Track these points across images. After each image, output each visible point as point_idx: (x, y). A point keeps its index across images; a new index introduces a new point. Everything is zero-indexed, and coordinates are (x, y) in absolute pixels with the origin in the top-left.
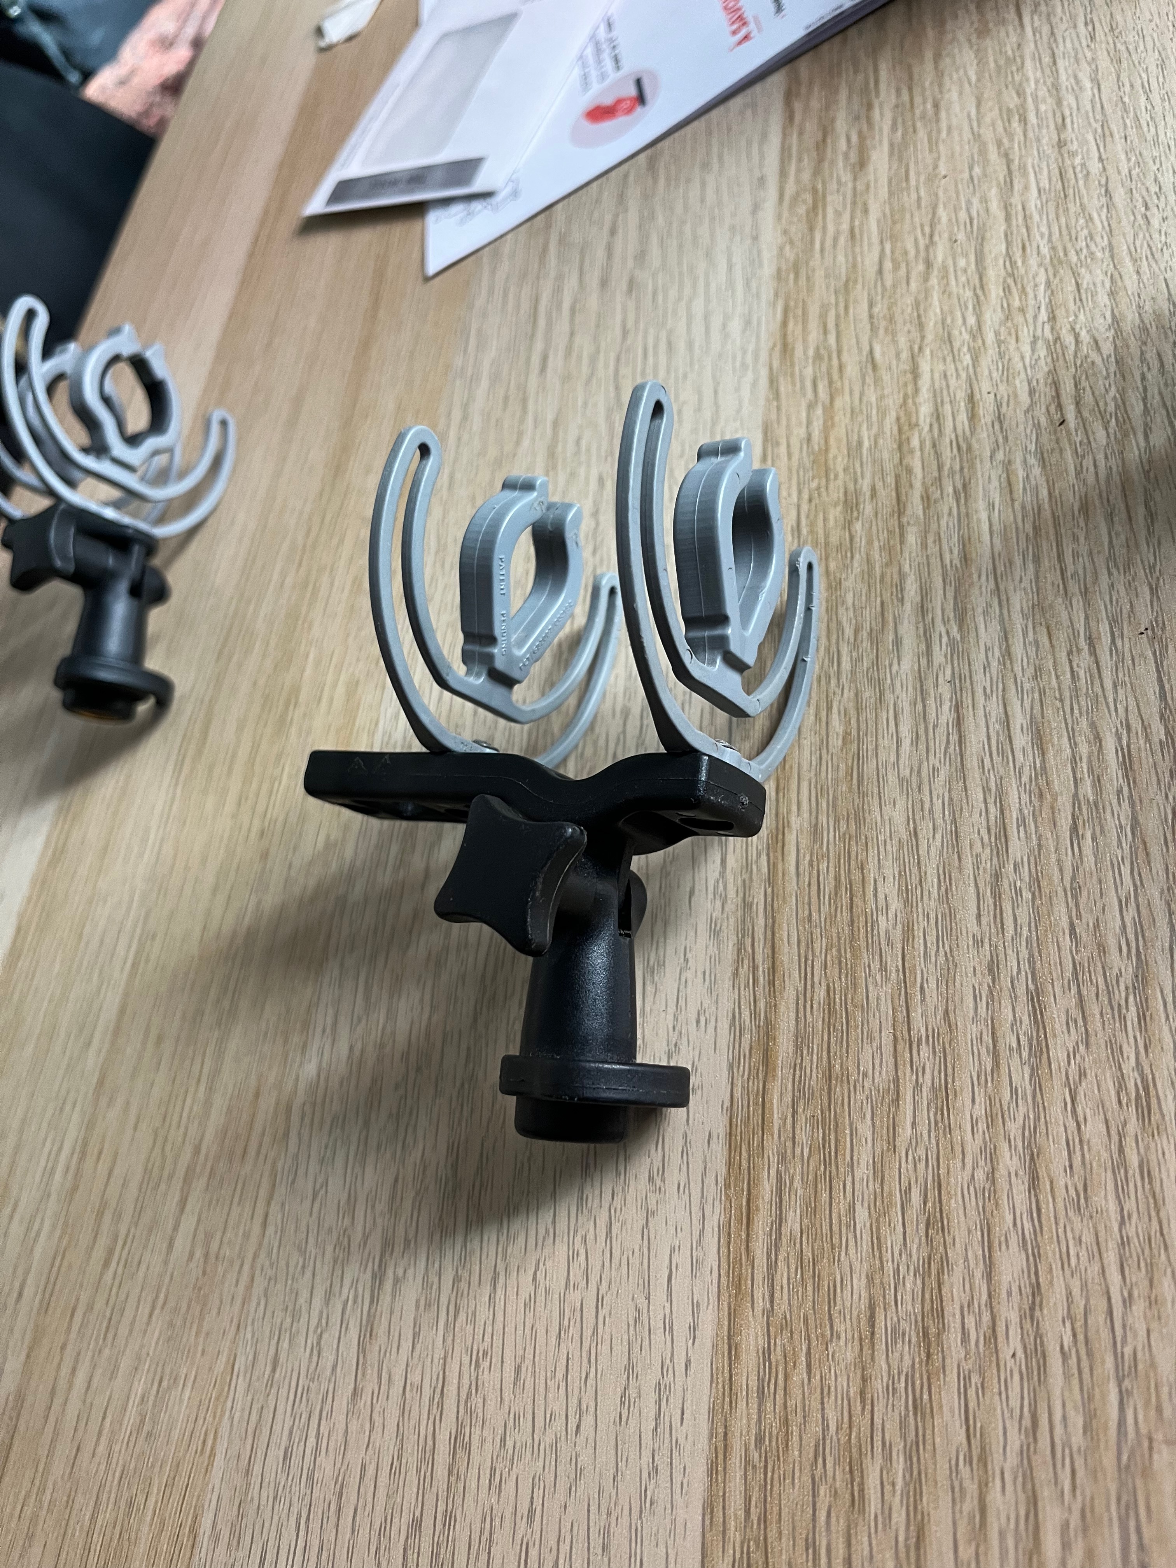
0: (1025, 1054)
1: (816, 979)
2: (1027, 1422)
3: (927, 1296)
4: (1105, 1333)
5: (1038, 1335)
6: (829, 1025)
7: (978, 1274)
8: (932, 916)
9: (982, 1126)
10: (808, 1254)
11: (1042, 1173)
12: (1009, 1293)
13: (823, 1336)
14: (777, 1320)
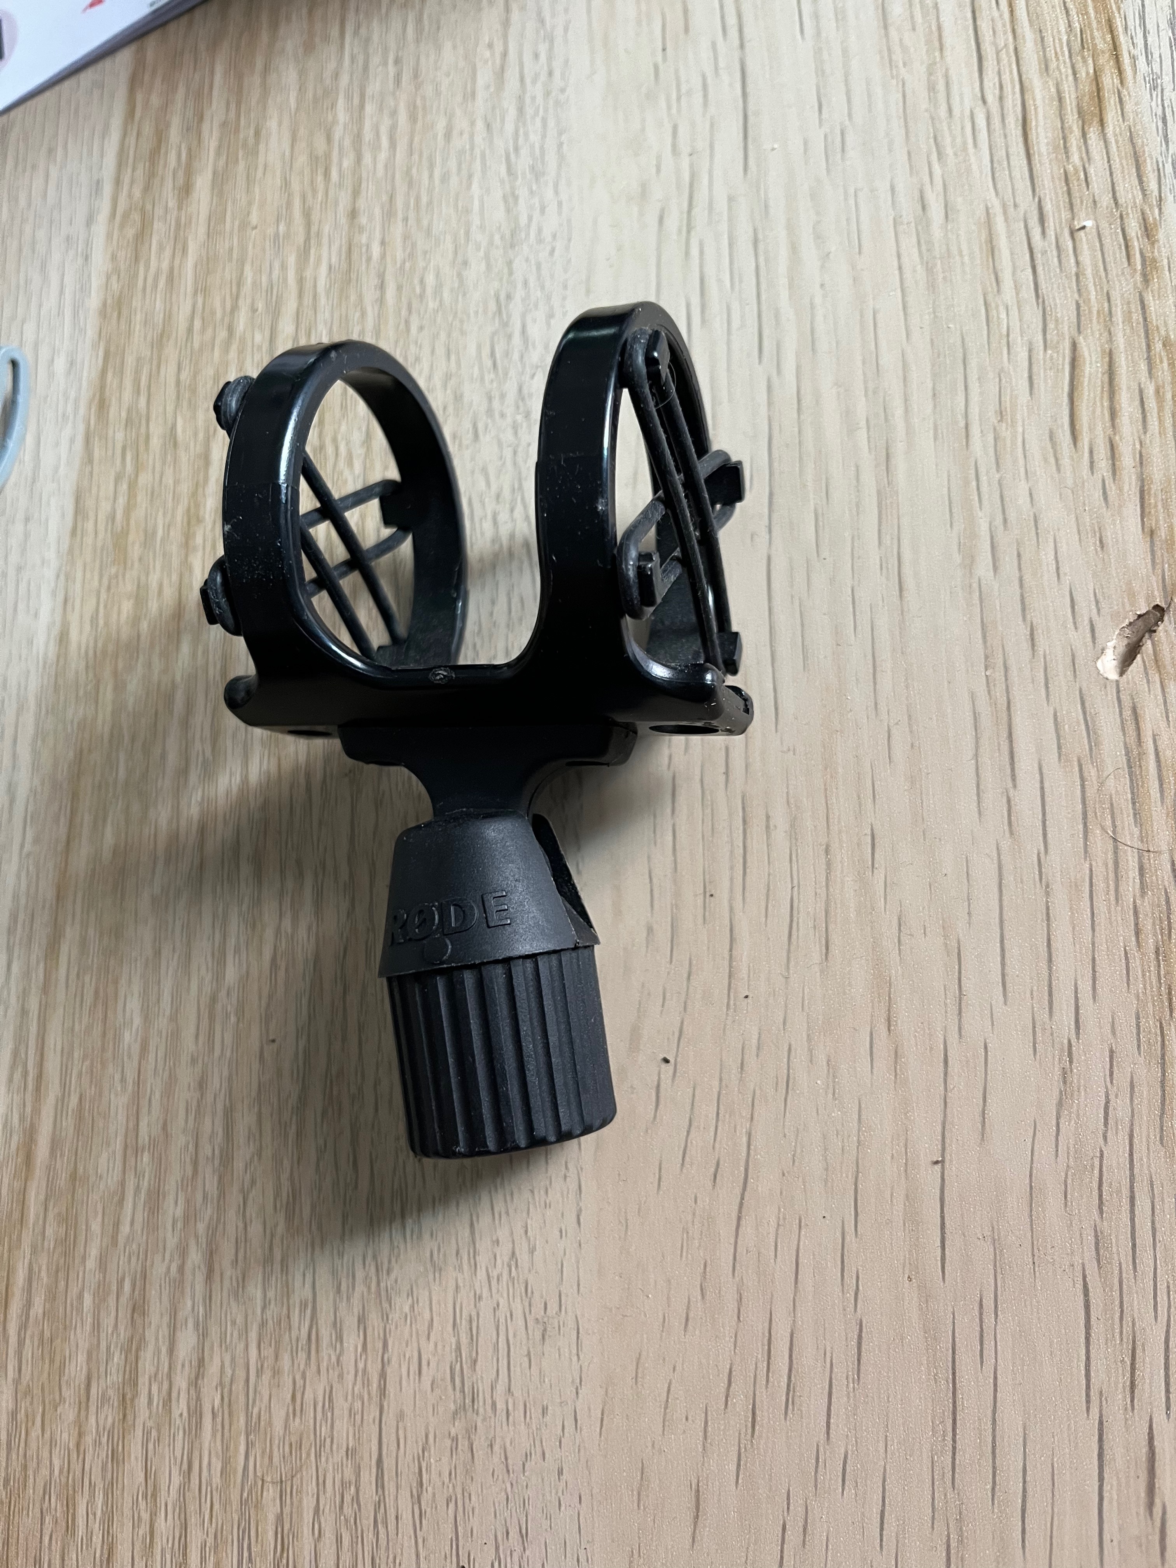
0: (217, 1162)
1: (73, 1088)
2: (185, 1466)
3: (128, 1369)
4: (242, 1399)
5: (198, 1399)
6: (78, 1129)
7: (164, 1350)
8: (164, 1035)
9: (179, 1225)
10: (47, 1334)
11: (216, 1267)
12: (183, 1366)
13: (54, 1400)
14: (22, 1388)
